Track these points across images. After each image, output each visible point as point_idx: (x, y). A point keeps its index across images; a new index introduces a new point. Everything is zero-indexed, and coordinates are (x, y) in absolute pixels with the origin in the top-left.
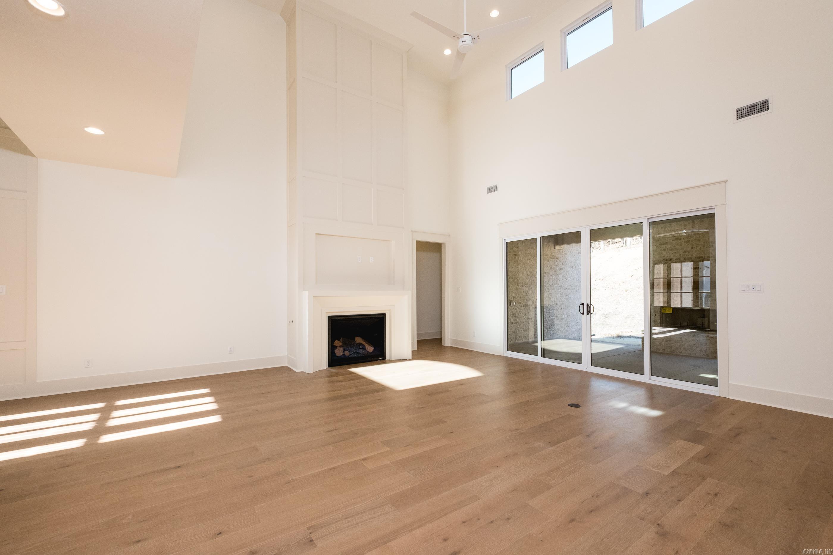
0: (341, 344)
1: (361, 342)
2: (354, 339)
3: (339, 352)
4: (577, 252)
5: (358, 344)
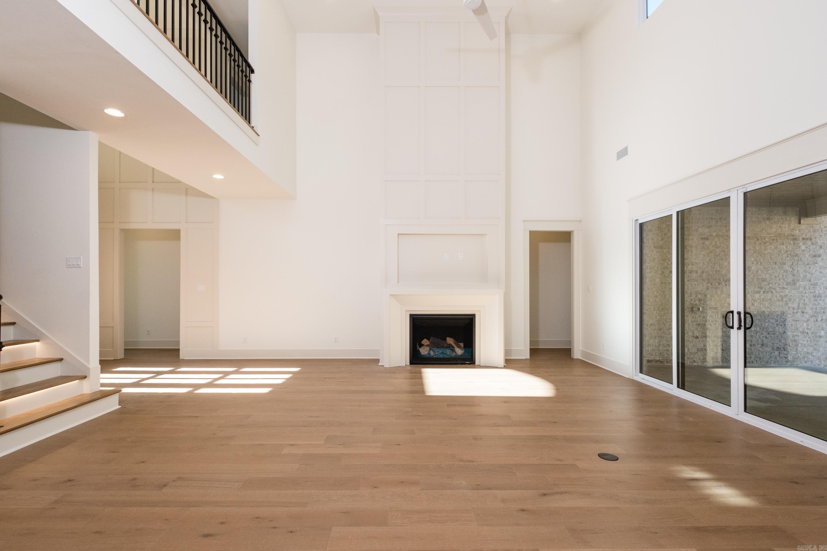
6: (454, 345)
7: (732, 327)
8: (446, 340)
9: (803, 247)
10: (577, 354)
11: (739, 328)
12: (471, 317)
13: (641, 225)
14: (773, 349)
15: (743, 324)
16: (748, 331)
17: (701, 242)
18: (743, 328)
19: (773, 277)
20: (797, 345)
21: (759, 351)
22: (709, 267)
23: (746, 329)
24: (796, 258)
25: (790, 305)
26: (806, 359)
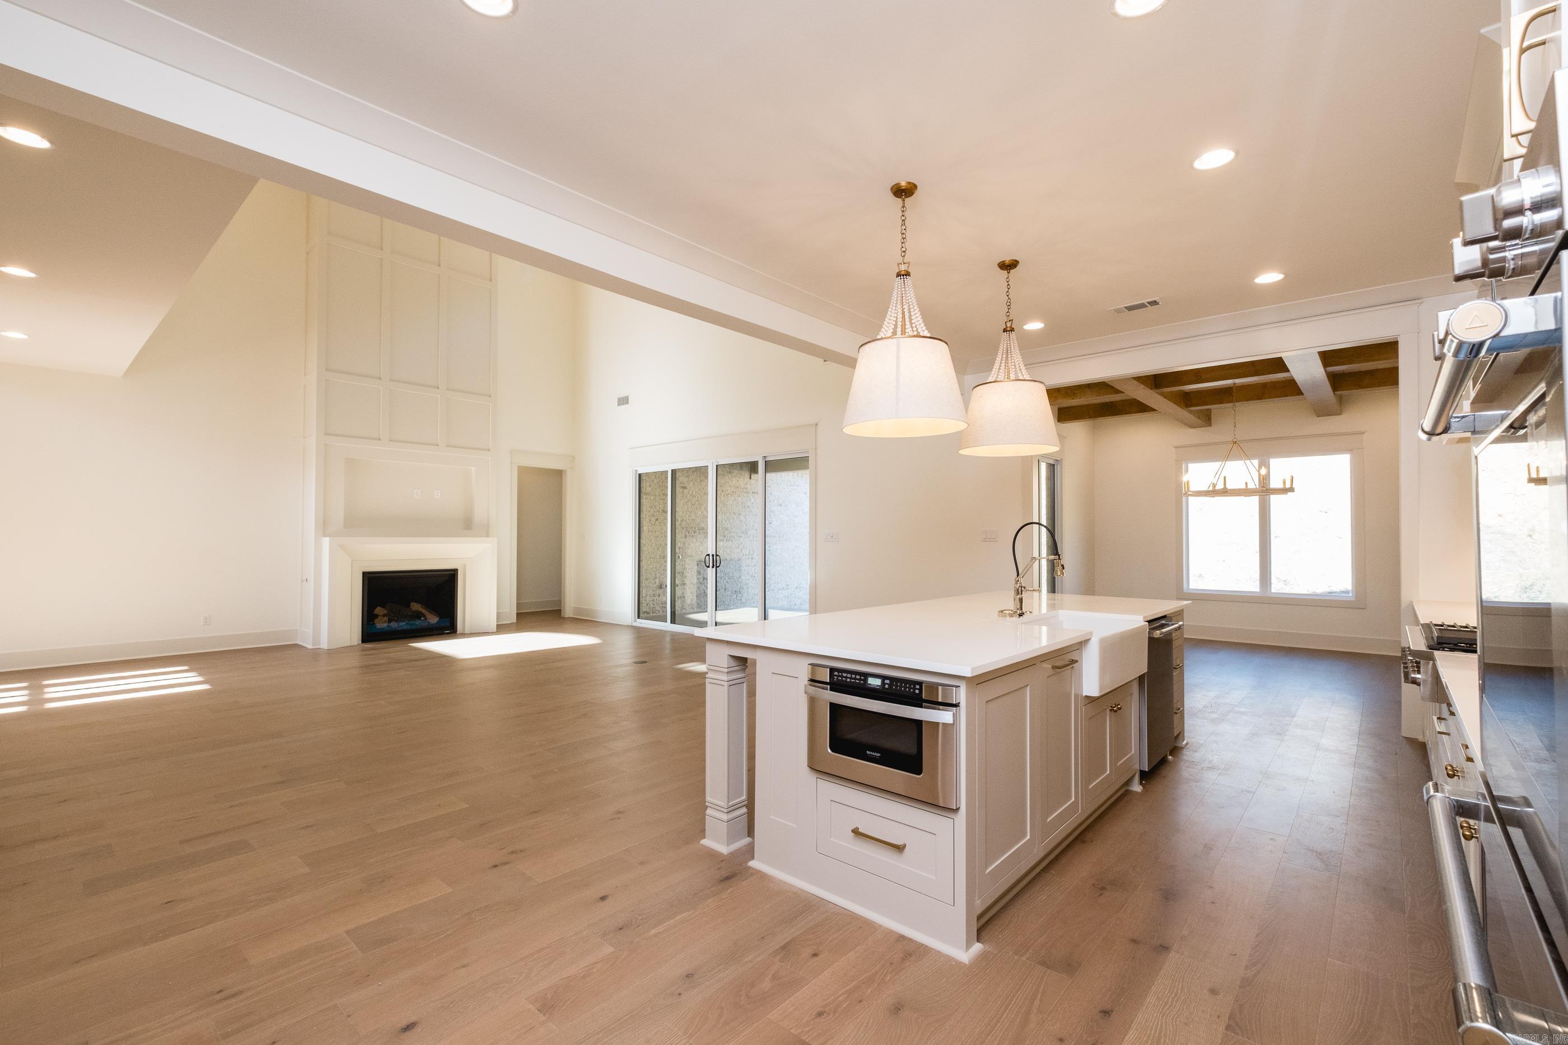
0: (386, 612)
1: (419, 610)
2: (409, 606)
3: (381, 624)
4: (789, 484)
5: (414, 612)
6: (424, 611)
7: (709, 567)
8: (409, 607)
9: (753, 500)
10: (568, 612)
11: (713, 567)
12: (453, 572)
13: (640, 475)
14: (732, 592)
15: (715, 564)
16: (718, 568)
17: (681, 491)
18: (715, 566)
19: (733, 526)
20: (748, 588)
21: (723, 595)
22: (687, 516)
23: (717, 567)
24: (748, 510)
25: (744, 552)
26: (754, 600)
